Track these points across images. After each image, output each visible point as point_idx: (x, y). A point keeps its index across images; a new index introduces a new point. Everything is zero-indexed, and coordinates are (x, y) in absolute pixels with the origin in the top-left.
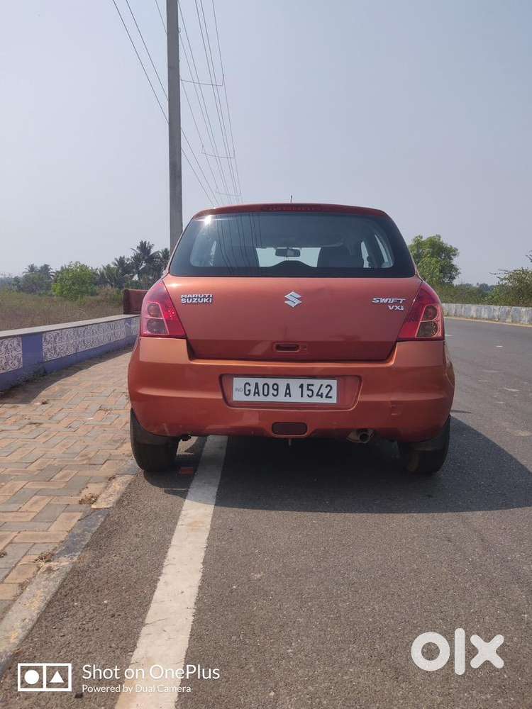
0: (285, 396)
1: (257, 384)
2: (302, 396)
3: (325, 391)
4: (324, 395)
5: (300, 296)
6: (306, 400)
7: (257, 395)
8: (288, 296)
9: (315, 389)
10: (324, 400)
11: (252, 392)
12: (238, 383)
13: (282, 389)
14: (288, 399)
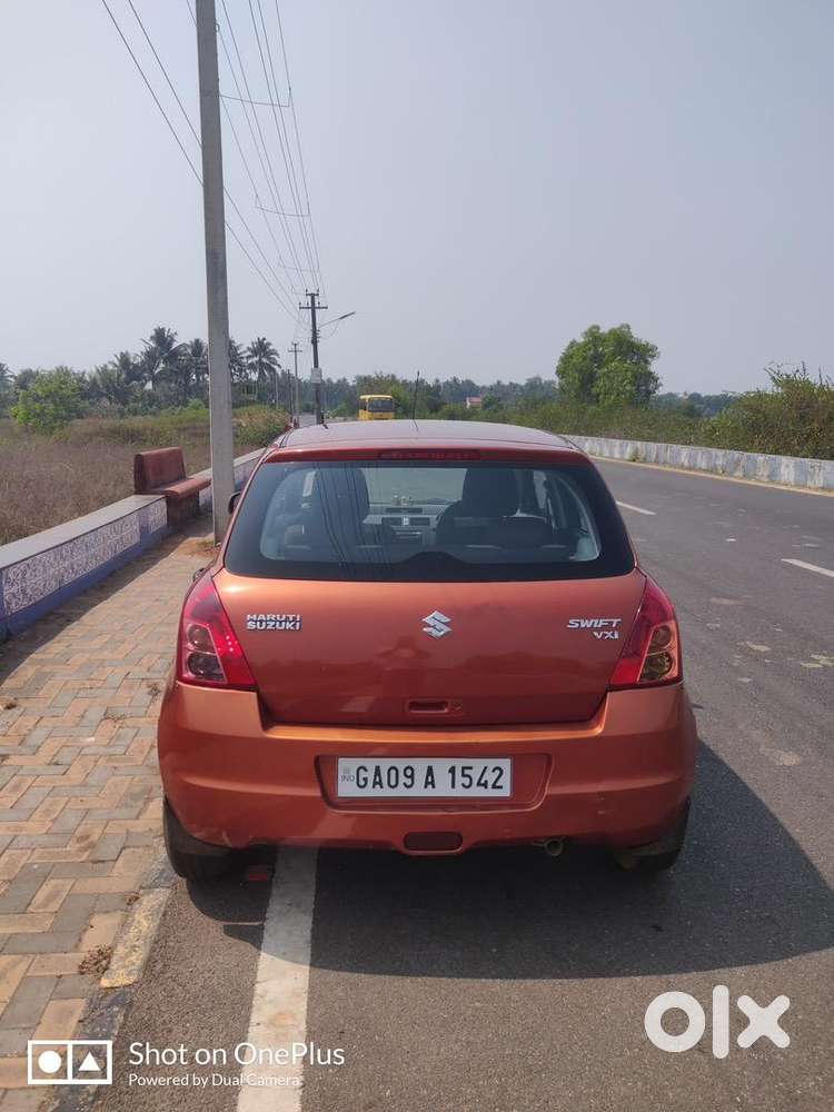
0: (426, 787)
1: (378, 769)
2: (453, 786)
3: (490, 777)
4: (490, 786)
5: (448, 620)
6: (459, 792)
7: (378, 786)
8: (427, 620)
9: (475, 775)
10: (490, 793)
11: (370, 783)
12: (347, 766)
13: (420, 777)
14: (430, 792)
